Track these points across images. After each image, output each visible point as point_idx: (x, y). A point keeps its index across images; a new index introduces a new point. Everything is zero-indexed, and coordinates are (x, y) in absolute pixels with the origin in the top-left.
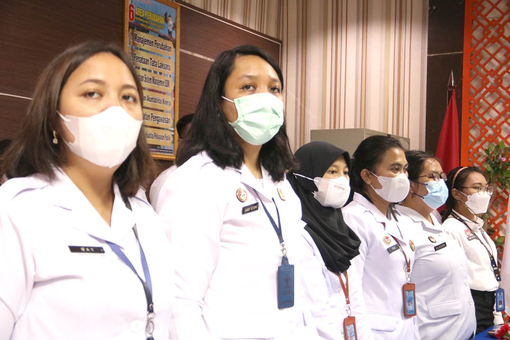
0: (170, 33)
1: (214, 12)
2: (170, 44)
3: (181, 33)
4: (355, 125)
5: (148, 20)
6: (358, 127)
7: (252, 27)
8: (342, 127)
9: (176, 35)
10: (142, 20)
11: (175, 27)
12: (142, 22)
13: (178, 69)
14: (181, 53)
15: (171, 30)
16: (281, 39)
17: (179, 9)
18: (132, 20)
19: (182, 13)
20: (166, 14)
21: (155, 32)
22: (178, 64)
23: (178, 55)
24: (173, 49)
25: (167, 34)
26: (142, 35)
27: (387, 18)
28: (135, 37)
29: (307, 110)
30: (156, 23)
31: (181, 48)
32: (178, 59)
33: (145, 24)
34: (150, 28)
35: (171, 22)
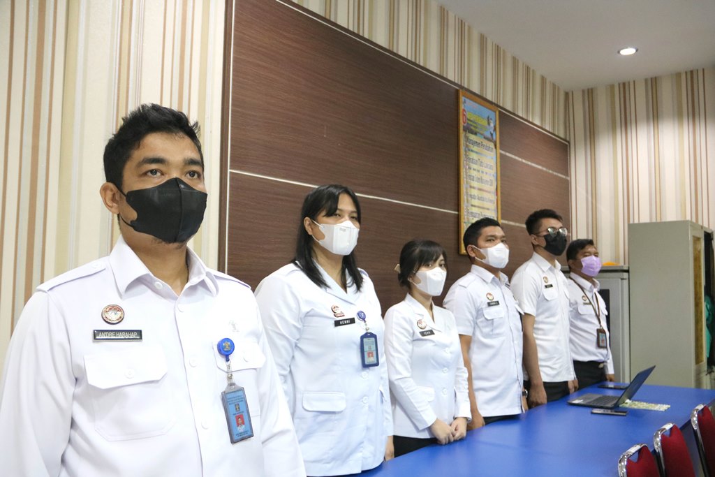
0: (492, 135)
1: (520, 114)
2: (492, 145)
3: (500, 135)
4: (651, 218)
5: (475, 123)
6: (654, 221)
7: (547, 128)
8: (636, 221)
9: (497, 137)
10: (471, 123)
11: (495, 130)
12: (471, 125)
13: (499, 168)
14: (501, 154)
15: (492, 132)
16: (568, 139)
17: (497, 113)
18: (464, 123)
19: (500, 116)
20: (488, 118)
21: (482, 134)
22: (499, 164)
23: (498, 155)
24: (494, 150)
25: (489, 136)
26: (472, 137)
27: (679, 115)
28: (467, 138)
29: (598, 205)
30: (481, 125)
31: (501, 149)
32: (499, 160)
33: (475, 127)
34: (477, 130)
35: (492, 125)
